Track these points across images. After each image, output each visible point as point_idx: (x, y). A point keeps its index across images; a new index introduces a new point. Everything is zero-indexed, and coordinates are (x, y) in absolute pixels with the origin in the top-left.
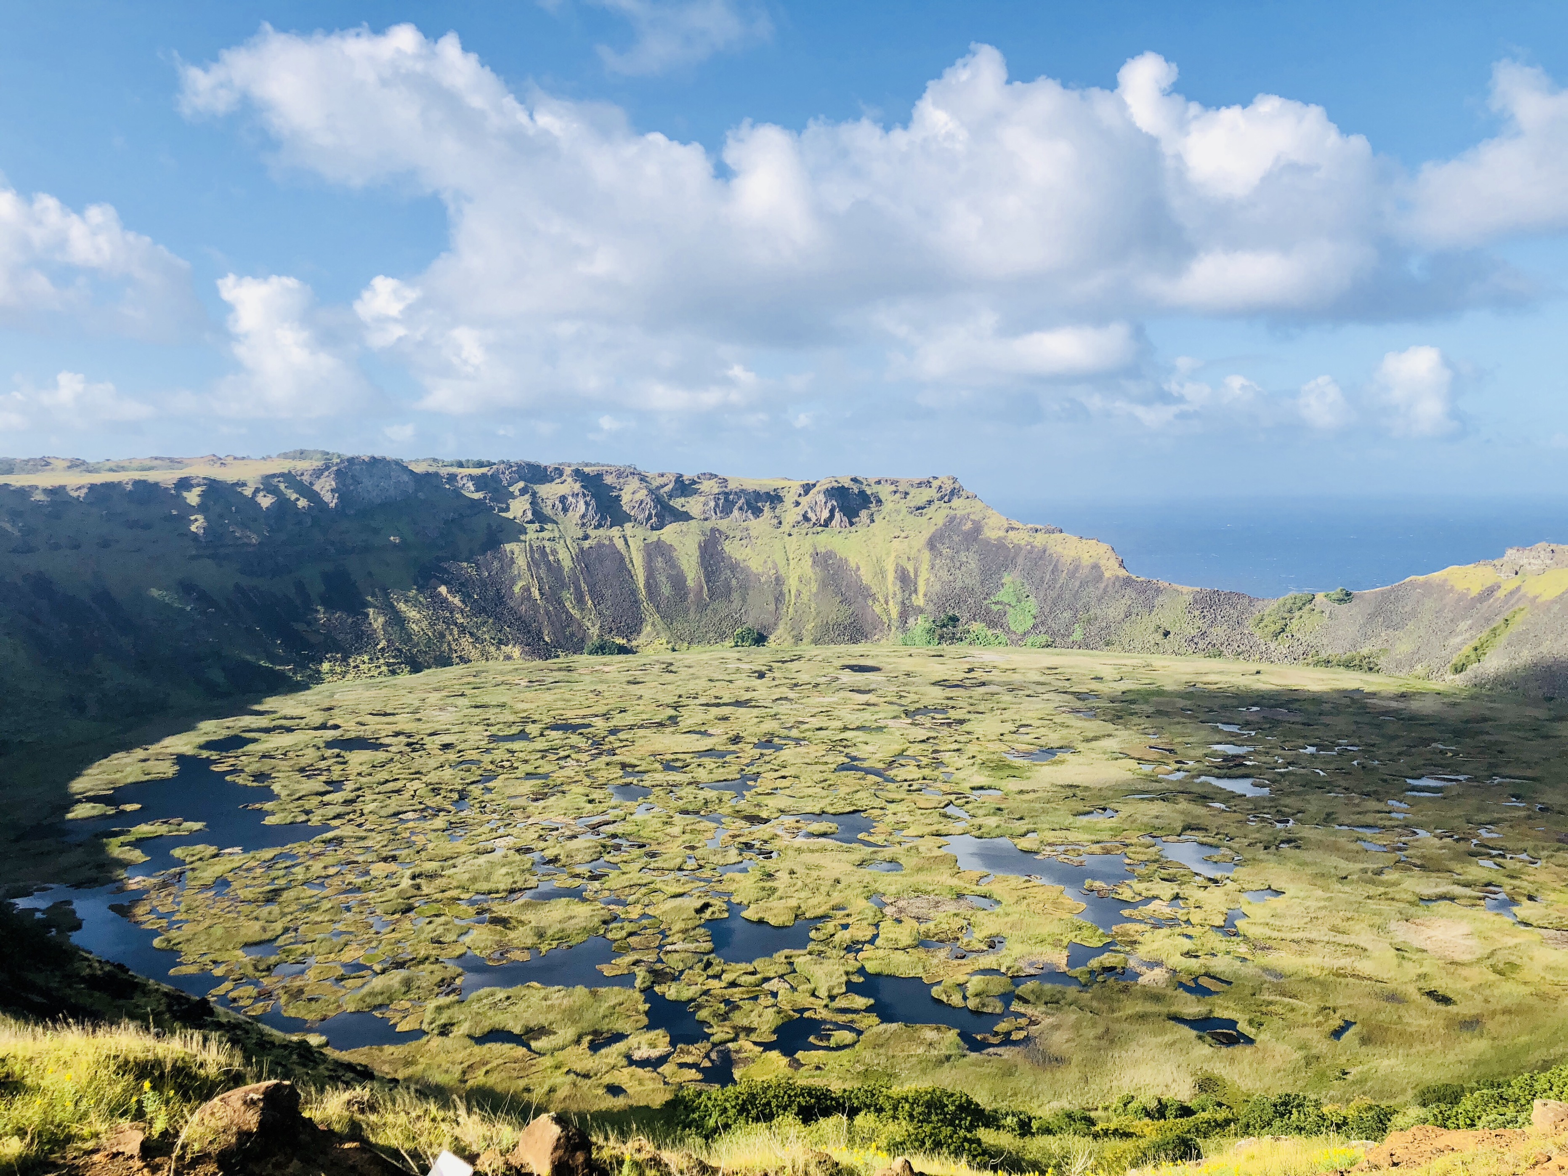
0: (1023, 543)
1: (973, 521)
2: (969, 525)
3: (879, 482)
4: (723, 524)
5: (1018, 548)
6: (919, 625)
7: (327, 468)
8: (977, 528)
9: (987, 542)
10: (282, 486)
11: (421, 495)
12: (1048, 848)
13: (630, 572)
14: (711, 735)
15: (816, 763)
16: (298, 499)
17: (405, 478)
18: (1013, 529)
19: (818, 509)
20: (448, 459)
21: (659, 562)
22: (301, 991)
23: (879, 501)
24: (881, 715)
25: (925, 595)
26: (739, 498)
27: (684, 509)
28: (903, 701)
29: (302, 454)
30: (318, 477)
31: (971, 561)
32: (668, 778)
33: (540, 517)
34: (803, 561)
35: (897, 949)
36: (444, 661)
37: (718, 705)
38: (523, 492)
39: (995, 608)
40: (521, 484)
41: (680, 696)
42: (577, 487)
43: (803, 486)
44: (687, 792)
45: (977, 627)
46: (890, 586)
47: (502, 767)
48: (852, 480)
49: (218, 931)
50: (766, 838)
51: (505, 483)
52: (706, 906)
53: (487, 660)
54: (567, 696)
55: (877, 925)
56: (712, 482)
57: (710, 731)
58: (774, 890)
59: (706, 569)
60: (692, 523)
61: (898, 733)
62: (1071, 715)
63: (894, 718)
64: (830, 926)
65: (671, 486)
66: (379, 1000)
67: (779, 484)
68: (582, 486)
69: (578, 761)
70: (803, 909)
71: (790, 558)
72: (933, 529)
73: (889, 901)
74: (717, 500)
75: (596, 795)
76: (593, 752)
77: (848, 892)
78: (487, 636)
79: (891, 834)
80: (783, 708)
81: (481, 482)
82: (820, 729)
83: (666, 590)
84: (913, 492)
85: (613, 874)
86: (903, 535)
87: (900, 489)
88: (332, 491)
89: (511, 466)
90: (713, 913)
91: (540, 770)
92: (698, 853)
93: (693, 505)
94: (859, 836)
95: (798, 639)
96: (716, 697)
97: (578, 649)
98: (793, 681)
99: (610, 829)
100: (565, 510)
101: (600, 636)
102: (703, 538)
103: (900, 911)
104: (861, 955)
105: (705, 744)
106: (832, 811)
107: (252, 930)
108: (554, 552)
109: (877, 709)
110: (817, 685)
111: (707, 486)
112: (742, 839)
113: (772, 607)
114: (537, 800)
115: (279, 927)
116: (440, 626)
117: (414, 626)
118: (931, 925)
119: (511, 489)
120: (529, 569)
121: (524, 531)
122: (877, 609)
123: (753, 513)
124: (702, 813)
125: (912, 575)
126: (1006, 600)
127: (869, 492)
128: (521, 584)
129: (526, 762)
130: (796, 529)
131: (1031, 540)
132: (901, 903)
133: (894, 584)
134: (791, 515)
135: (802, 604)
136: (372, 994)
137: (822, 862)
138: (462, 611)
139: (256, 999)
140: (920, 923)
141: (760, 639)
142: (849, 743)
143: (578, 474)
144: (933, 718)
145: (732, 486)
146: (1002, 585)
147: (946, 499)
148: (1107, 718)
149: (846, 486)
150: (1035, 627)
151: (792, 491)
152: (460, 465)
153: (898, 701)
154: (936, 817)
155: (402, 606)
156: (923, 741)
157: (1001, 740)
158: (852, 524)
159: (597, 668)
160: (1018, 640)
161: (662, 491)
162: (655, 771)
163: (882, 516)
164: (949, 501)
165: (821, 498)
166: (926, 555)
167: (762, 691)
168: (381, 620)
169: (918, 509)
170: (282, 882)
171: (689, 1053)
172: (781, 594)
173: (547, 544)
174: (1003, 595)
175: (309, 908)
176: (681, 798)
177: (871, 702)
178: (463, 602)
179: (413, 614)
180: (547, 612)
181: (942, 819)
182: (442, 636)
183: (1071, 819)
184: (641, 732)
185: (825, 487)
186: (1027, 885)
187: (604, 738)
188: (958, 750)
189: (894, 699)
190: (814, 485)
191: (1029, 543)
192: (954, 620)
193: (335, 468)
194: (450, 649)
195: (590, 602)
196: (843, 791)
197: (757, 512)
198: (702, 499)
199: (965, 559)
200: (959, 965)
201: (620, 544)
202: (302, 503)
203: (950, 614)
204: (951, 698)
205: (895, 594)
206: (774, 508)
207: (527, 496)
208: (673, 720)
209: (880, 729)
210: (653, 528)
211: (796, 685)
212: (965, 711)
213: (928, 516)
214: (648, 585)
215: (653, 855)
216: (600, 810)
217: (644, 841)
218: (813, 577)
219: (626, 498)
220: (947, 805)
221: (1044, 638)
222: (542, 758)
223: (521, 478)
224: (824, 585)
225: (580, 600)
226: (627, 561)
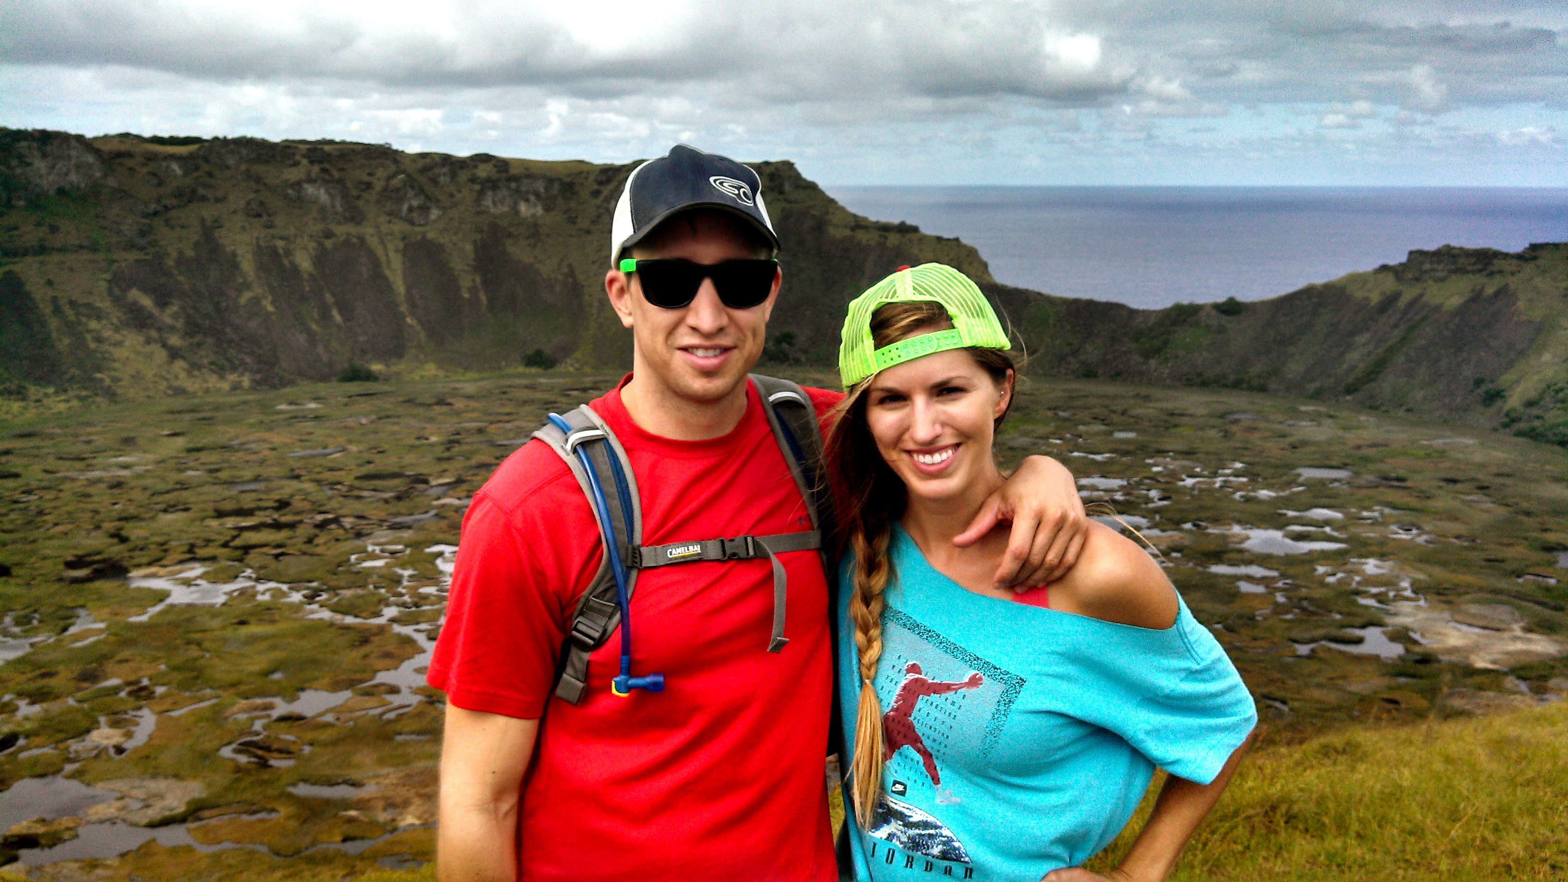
0: (872, 244)
1: (814, 219)
2: (810, 221)
4: (504, 219)
5: (867, 250)
11: (112, 181)
13: (386, 279)
17: (88, 157)
18: (860, 227)
21: (424, 268)
26: (525, 186)
33: (268, 210)
40: (243, 167)
42: (315, 170)
43: (605, 171)
56: (488, 166)
59: (484, 274)
65: (436, 170)
67: (575, 168)
68: (321, 170)
74: (495, 188)
78: (206, 362)
81: (189, 164)
83: (433, 301)
89: (229, 144)
93: (465, 195)
97: (323, 376)
100: (300, 200)
101: (351, 361)
102: (479, 236)
108: (288, 253)
111: (483, 171)
113: (569, 323)
120: (259, 276)
121: (249, 228)
123: (542, 205)
128: (248, 294)
131: (882, 241)
134: (590, 208)
141: (551, 361)
143: (316, 154)
145: (513, 169)
147: (780, 189)
151: (591, 177)
164: (784, 192)
172: (580, 306)
173: (280, 244)
180: (284, 331)
191: (879, 245)
195: (338, 318)
197: (548, 204)
198: (477, 187)
201: (374, 244)
203: (787, 330)
210: (414, 224)
214: (410, 296)
225: (325, 316)
226: (384, 265)
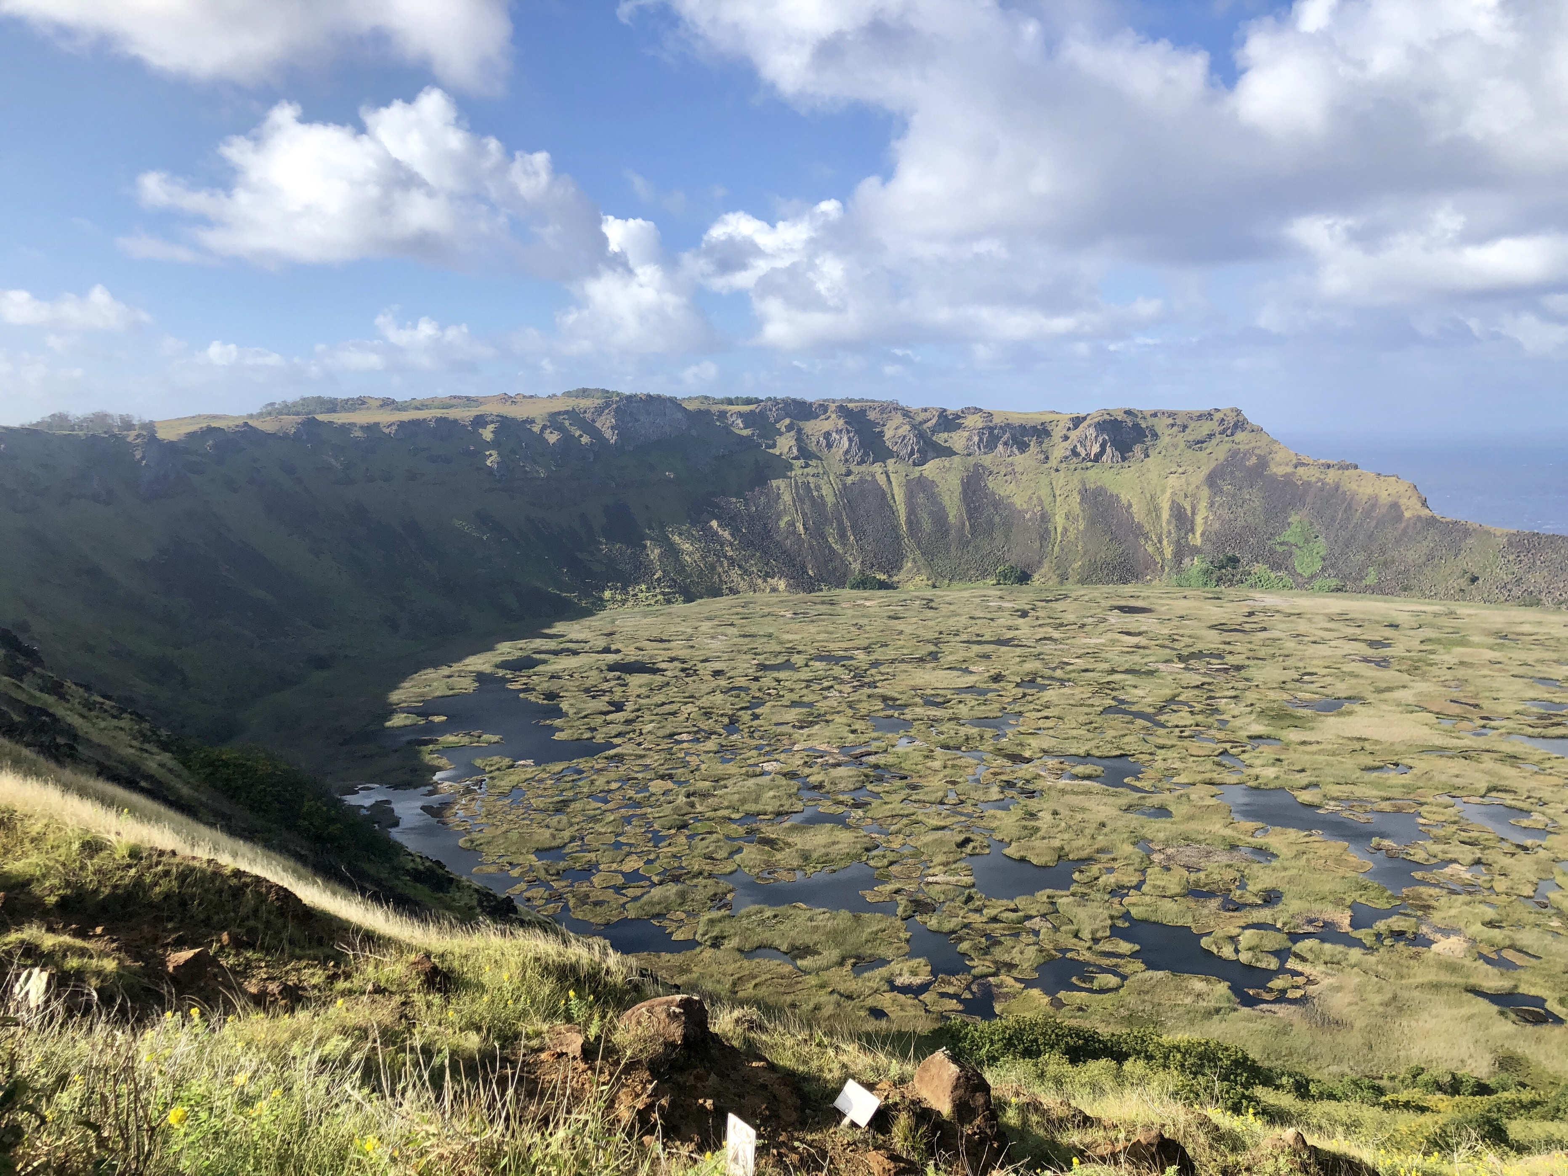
0: (1314, 479)
1: (1259, 457)
2: (1254, 460)
3: (1155, 415)
4: (987, 460)
5: (1308, 484)
6: (1195, 565)
7: (607, 405)
8: (1263, 463)
9: (1273, 479)
10: (567, 423)
11: (694, 432)
12: (1332, 803)
13: (891, 507)
14: (971, 672)
15: (1081, 705)
16: (581, 436)
17: (679, 415)
18: (1304, 464)
19: (1088, 444)
20: (719, 396)
21: (921, 498)
22: (587, 896)
23: (1155, 436)
24: (1152, 659)
25: (1202, 535)
26: (1004, 433)
27: (947, 445)
28: (1176, 645)
29: (584, 393)
30: (600, 415)
31: (1254, 498)
32: (929, 713)
33: (805, 453)
34: (1071, 498)
35: (1164, 897)
36: (715, 592)
37: (979, 643)
38: (789, 428)
39: (1279, 549)
40: (787, 421)
41: (941, 633)
42: (841, 422)
43: (1072, 419)
44: (948, 728)
45: (1260, 568)
46: (1164, 524)
47: (769, 694)
48: (1125, 412)
49: (514, 835)
50: (1028, 777)
51: (772, 420)
52: (967, 841)
53: (755, 591)
54: (830, 628)
55: (1143, 871)
56: (977, 417)
57: (972, 668)
58: (1037, 829)
59: (968, 505)
60: (956, 459)
61: (1170, 678)
62: (1362, 664)
63: (1166, 661)
64: (1095, 869)
65: (934, 421)
66: (657, 909)
67: (1048, 418)
68: (846, 422)
69: (840, 692)
70: (1067, 850)
71: (1058, 493)
72: (1213, 465)
73: (1157, 848)
74: (981, 435)
75: (859, 725)
76: (855, 684)
77: (1114, 836)
78: (754, 569)
79: (1160, 781)
80: (1049, 647)
81: (749, 419)
82: (1086, 670)
83: (927, 525)
84: (1192, 425)
85: (876, 803)
86: (1180, 470)
87: (1178, 422)
88: (612, 428)
89: (778, 403)
90: (974, 848)
91: (805, 699)
92: (960, 788)
93: (957, 440)
94: (1126, 780)
95: (1063, 578)
96: (978, 635)
97: (841, 584)
98: (1058, 621)
99: (872, 759)
100: (829, 446)
101: (862, 572)
102: (966, 474)
103: (1169, 858)
104: (1126, 900)
105: (968, 680)
106: (1098, 754)
107: (543, 836)
108: (818, 488)
109: (1147, 652)
110: (1083, 626)
111: (973, 422)
112: (1004, 778)
113: (1037, 544)
114: (802, 728)
115: (566, 835)
116: (711, 559)
117: (687, 558)
118: (1202, 875)
119: (778, 425)
120: (795, 505)
121: (790, 467)
122: (1150, 549)
123: (1019, 449)
124: (963, 749)
125: (1189, 513)
126: (1292, 540)
127: (1144, 426)
128: (786, 519)
129: (792, 690)
130: (1064, 465)
131: (1322, 477)
132: (1170, 851)
133: (1169, 522)
134: (1060, 450)
135: (1069, 542)
136: (652, 904)
137: (1087, 804)
138: (731, 544)
139: (548, 901)
140: (1190, 872)
141: (1024, 578)
142: (1117, 686)
143: (843, 410)
144: (1209, 663)
145: (997, 420)
146: (1289, 524)
147: (1229, 432)
148: (1404, 667)
149: (1119, 418)
150: (1323, 569)
151: (1061, 424)
152: (730, 402)
153: (1171, 645)
154: (1209, 766)
155: (676, 539)
156: (1197, 687)
157: (1282, 688)
158: (1124, 459)
159: (859, 602)
160: (1304, 584)
161: (925, 426)
162: (916, 705)
163: (1157, 451)
164: (1232, 435)
165: (1092, 432)
166: (1205, 493)
167: (1025, 629)
168: (657, 551)
169: (1198, 442)
170: (569, 794)
171: (950, 983)
172: (1047, 531)
173: (811, 479)
174: (1289, 536)
175: (593, 819)
176: (942, 733)
177: (1141, 644)
178: (732, 535)
179: (686, 546)
180: (811, 547)
181: (1215, 767)
182: (713, 568)
183: (1358, 773)
184: (903, 666)
185: (1096, 420)
186: (1307, 839)
187: (866, 670)
188: (1235, 697)
189: (1167, 643)
190: (1085, 418)
191: (1319, 480)
192: (1234, 561)
193: (614, 406)
194: (721, 580)
195: (852, 538)
196: (1110, 734)
197: (1023, 447)
198: (966, 434)
199: (1248, 497)
200: (1231, 917)
201: (881, 480)
202: (585, 439)
203: (1230, 554)
204: (1229, 643)
205: (1169, 533)
206: (1041, 443)
207: (792, 433)
208: (934, 656)
209: (1151, 673)
210: (915, 464)
211: (1061, 625)
212: (1244, 656)
213: (1208, 451)
214: (909, 522)
215: (914, 787)
216: (862, 740)
217: (905, 773)
218: (1081, 514)
219: (888, 434)
220: (1221, 754)
221: (1334, 582)
222: (807, 687)
223: (787, 415)
224: (1092, 522)
225: (843, 536)
226: (889, 496)
